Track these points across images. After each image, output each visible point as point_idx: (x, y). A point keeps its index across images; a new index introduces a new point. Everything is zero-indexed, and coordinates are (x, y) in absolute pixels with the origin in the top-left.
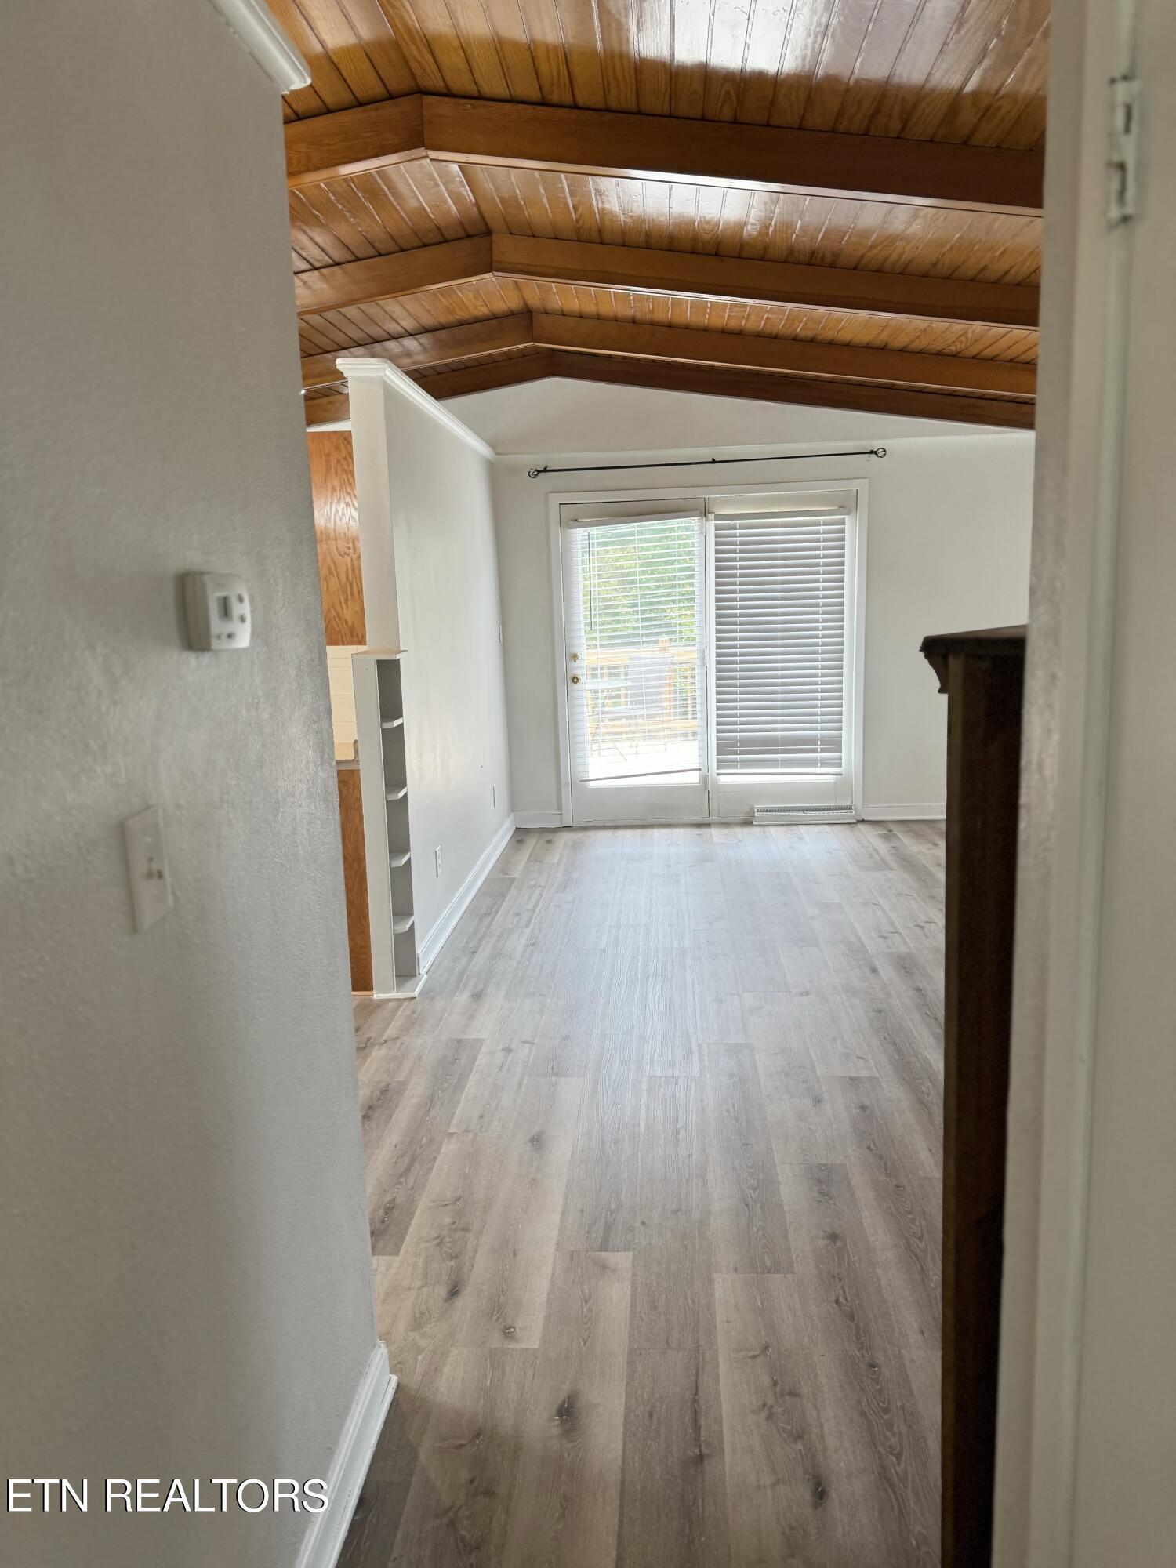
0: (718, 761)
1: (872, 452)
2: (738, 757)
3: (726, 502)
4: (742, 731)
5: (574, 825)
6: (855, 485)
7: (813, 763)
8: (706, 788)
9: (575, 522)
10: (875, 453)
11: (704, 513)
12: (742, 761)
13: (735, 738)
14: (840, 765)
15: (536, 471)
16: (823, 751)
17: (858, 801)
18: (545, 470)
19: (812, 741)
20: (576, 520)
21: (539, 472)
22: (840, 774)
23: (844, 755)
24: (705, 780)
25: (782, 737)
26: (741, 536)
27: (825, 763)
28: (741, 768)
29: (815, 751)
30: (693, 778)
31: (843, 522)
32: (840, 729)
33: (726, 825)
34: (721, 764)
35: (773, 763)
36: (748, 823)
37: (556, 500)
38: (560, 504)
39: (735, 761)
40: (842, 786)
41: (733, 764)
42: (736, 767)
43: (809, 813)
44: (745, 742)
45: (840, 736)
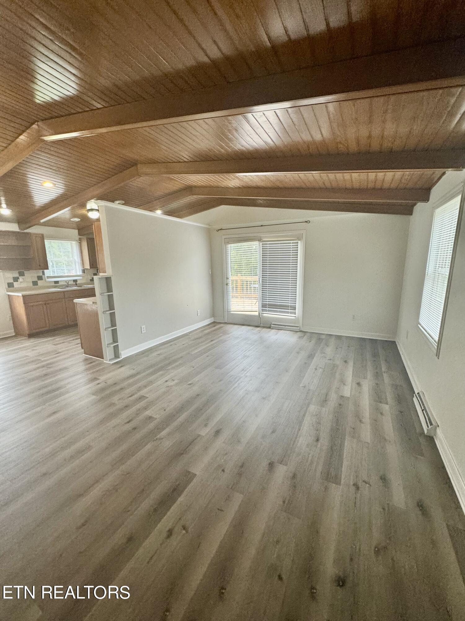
1: (305, 222)
2: (267, 309)
3: (266, 237)
4: (268, 302)
5: (228, 322)
6: (302, 232)
7: (288, 312)
8: (259, 317)
10: (307, 222)
11: (260, 240)
12: (268, 310)
13: (266, 303)
14: (295, 314)
15: (218, 230)
16: (291, 309)
17: (301, 325)
18: (221, 229)
19: (288, 306)
20: (228, 242)
22: (295, 317)
23: (297, 311)
25: (279, 304)
26: (269, 246)
27: (291, 313)
28: (268, 312)
29: (288, 309)
30: (257, 314)
31: (298, 243)
32: (296, 303)
33: (264, 327)
34: (263, 310)
35: (277, 311)
36: (270, 328)
37: (223, 237)
38: (225, 238)
39: (266, 310)
40: (296, 320)
43: (286, 327)
44: (269, 305)
45: (296, 306)
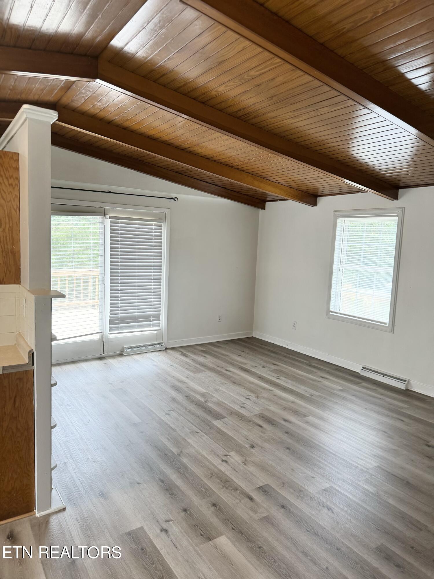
3: (114, 211)
4: (121, 314)
6: (166, 211)
7: (149, 326)
8: (102, 340)
10: (174, 199)
11: (104, 214)
12: (120, 327)
13: (118, 318)
14: (159, 326)
16: (153, 320)
19: (149, 316)
22: (159, 330)
23: (161, 321)
24: (102, 337)
25: (138, 315)
26: (121, 227)
27: (154, 325)
29: (150, 321)
30: (97, 337)
31: (161, 226)
32: (160, 311)
33: (112, 357)
34: (111, 329)
35: (133, 327)
36: (121, 355)
40: (159, 335)
42: (118, 330)
43: (147, 347)
44: (122, 319)
45: (160, 314)
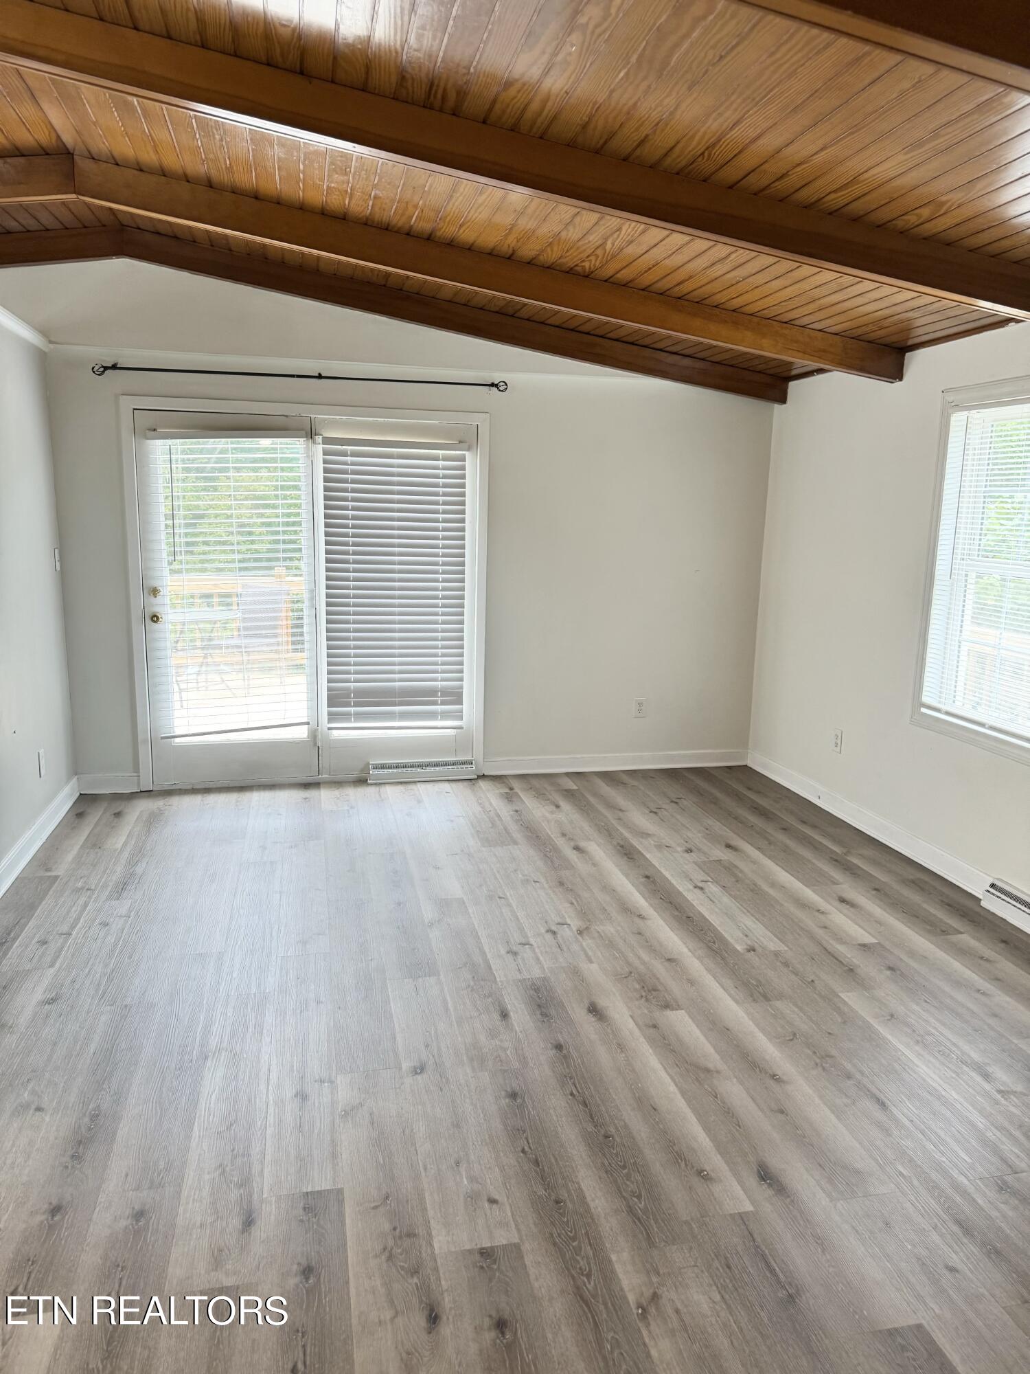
0: (329, 714)
1: (493, 385)
2: (352, 709)
3: (336, 425)
5: (155, 788)
6: (476, 419)
8: (315, 744)
9: (153, 431)
10: (496, 386)
11: (311, 434)
13: (348, 689)
14: (461, 718)
15: (103, 367)
16: (443, 703)
17: (478, 754)
18: (114, 367)
19: (432, 692)
20: (155, 430)
21: (106, 368)
22: (461, 728)
23: (465, 707)
24: (314, 735)
25: (401, 688)
26: (353, 463)
28: (355, 721)
29: (435, 703)
30: (302, 733)
31: (463, 459)
32: (461, 680)
33: (338, 784)
34: (332, 717)
35: (390, 716)
36: (362, 781)
37: (128, 403)
38: (135, 409)
39: (349, 714)
40: (462, 740)
41: (346, 717)
42: (348, 720)
44: (359, 693)
45: (462, 687)
